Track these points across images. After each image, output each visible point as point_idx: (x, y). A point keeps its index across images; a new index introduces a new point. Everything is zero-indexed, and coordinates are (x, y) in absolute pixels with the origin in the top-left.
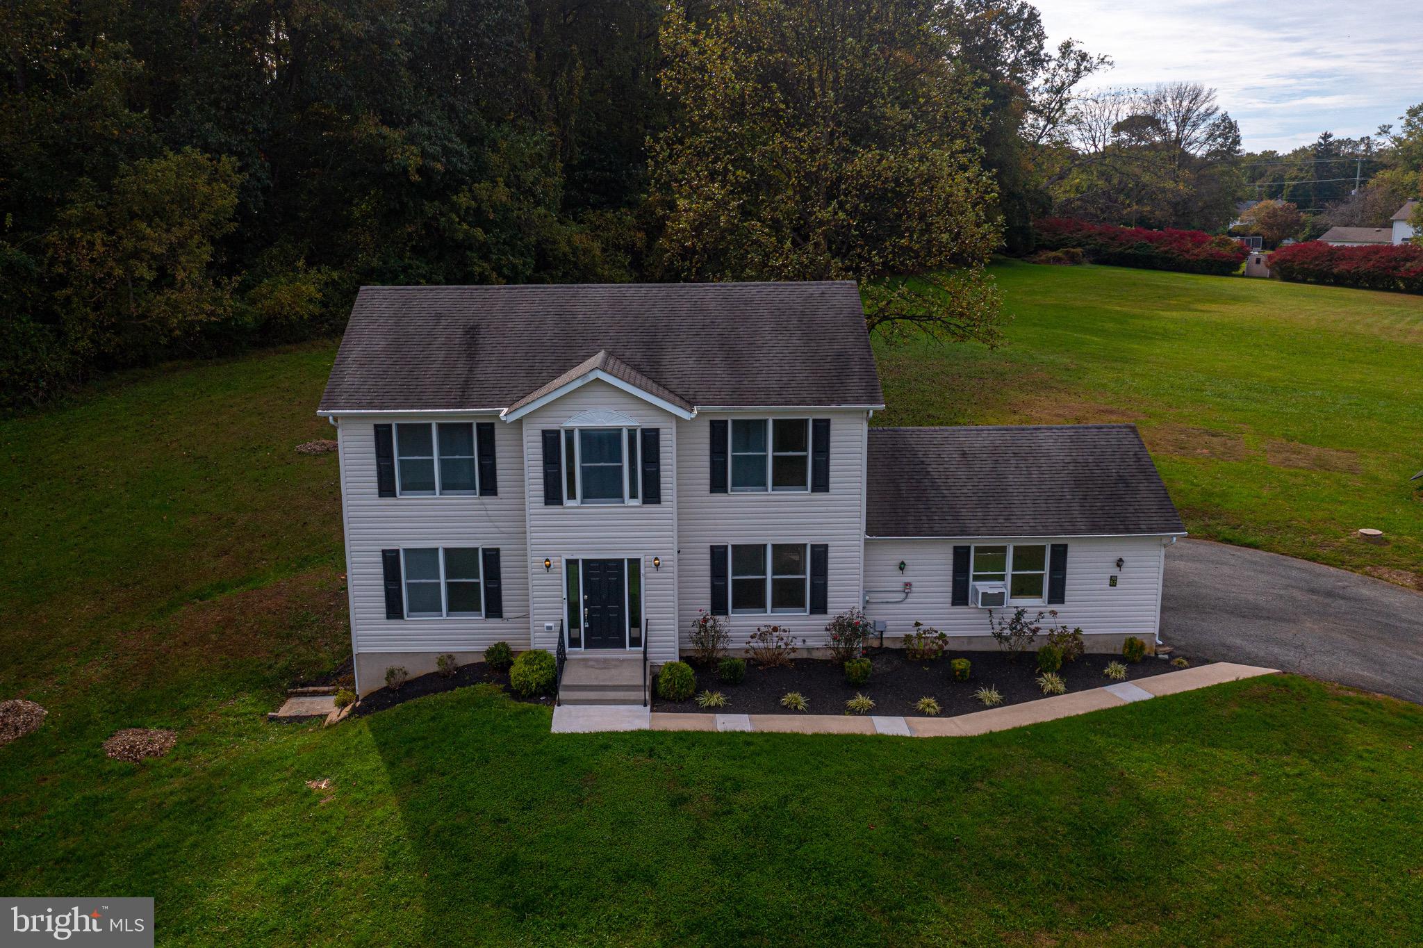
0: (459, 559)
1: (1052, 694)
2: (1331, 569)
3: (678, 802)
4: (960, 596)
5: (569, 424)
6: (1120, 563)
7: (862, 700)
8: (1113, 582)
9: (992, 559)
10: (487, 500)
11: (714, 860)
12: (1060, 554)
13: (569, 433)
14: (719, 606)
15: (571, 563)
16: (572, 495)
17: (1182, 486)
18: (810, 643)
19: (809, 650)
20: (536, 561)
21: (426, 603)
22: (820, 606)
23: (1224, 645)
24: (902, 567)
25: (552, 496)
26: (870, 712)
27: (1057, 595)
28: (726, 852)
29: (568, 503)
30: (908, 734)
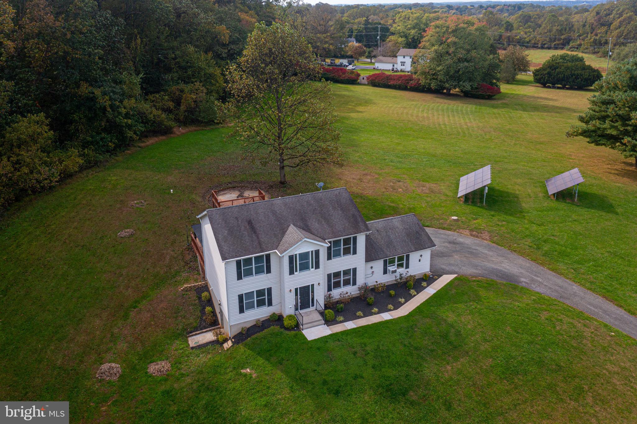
0: (260, 293)
1: (415, 296)
2: (450, 232)
3: (355, 353)
4: (385, 272)
5: (296, 253)
6: (421, 256)
7: (376, 310)
8: (420, 261)
9: (392, 262)
10: (268, 275)
11: (373, 367)
12: (408, 257)
13: (296, 255)
14: (329, 289)
15: (296, 289)
16: (296, 271)
17: (402, 206)
18: (352, 294)
19: (352, 295)
20: (287, 290)
21: (251, 306)
22: (354, 283)
23: (442, 269)
24: (372, 268)
25: (291, 272)
26: (379, 313)
27: (407, 267)
28: (375, 365)
29: (295, 273)
30: (391, 318)
